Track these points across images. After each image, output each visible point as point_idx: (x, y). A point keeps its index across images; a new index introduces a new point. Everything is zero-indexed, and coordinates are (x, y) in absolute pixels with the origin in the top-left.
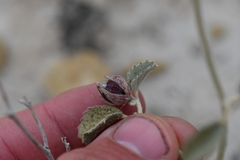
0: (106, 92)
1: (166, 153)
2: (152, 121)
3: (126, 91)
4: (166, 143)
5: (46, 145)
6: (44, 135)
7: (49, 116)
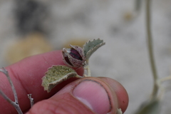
0: (70, 57)
1: (110, 111)
2: (102, 86)
3: (83, 58)
4: (110, 103)
5: (16, 101)
6: (15, 94)
7: (15, 77)
